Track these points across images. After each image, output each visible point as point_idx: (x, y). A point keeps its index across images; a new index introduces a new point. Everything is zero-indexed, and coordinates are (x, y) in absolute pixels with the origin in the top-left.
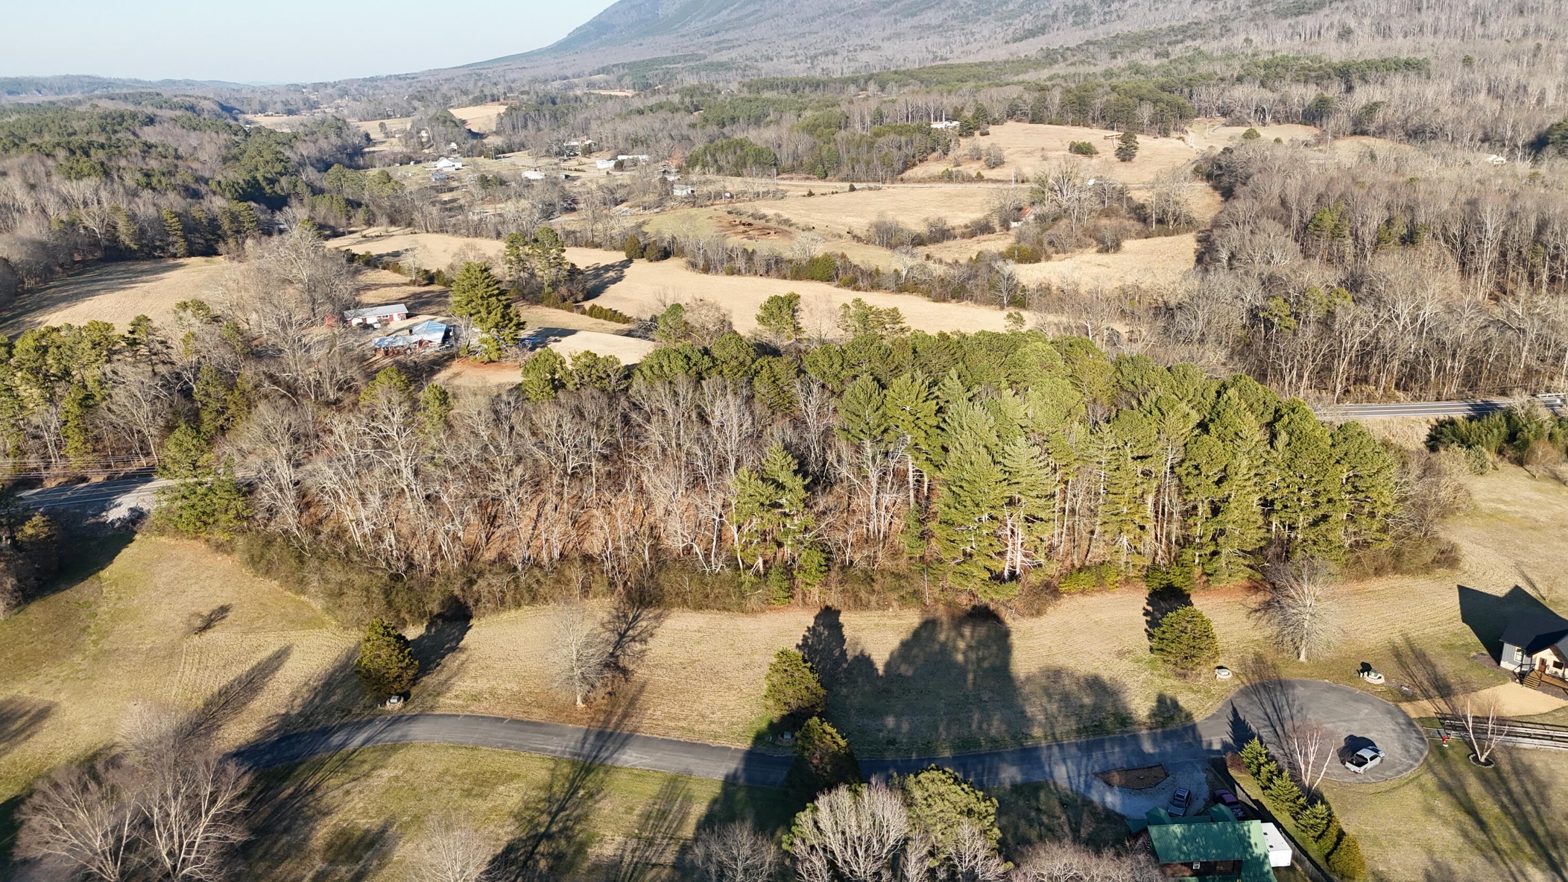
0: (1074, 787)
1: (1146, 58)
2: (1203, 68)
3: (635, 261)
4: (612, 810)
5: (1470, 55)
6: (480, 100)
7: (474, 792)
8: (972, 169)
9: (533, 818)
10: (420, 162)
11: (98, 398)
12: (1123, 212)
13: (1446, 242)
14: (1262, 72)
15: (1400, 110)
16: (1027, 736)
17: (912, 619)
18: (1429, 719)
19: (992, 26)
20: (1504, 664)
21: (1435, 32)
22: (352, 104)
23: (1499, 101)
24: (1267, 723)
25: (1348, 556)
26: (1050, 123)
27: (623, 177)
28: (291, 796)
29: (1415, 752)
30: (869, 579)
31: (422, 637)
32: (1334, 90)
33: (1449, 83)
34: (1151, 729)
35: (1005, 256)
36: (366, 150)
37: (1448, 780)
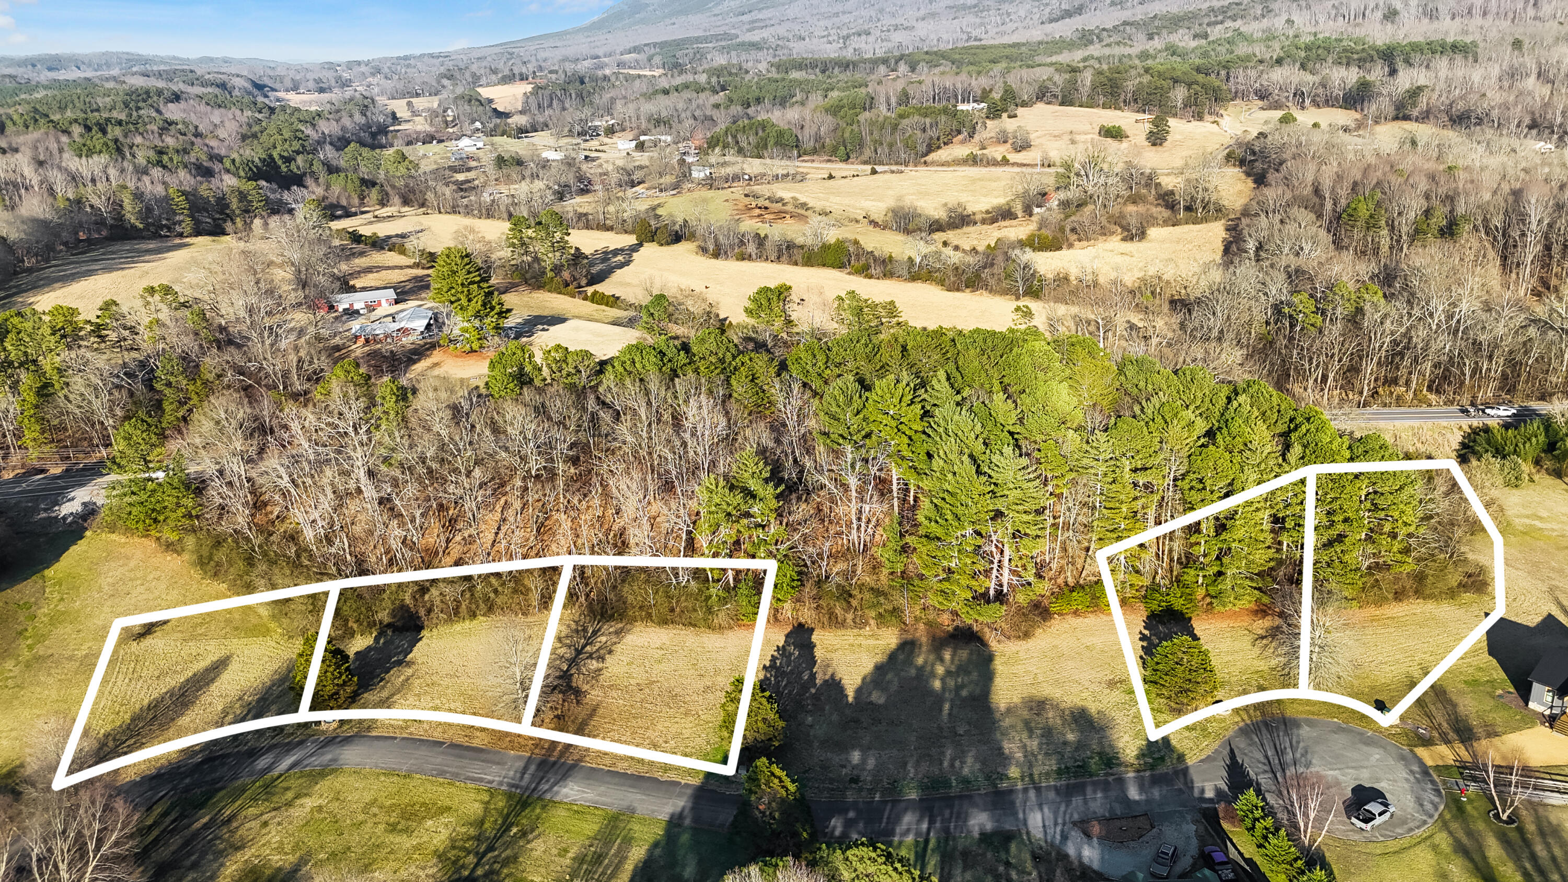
0: (1049, 838)
1: (1183, 39)
2: (1242, 49)
3: (646, 244)
4: (544, 852)
5: (1520, 38)
6: (508, 79)
7: (399, 827)
8: (996, 152)
9: (458, 859)
10: (442, 141)
11: (57, 386)
12: (1151, 199)
13: (1487, 234)
14: (1303, 54)
15: (1445, 95)
16: (1004, 777)
17: (890, 638)
18: (1447, 767)
19: (1028, 6)
20: (1532, 705)
21: (1485, 14)
22: (383, 82)
23: (1549, 85)
24: (1267, 768)
25: (1364, 579)
26: (1080, 106)
27: (642, 158)
28: (206, 827)
29: (1428, 806)
30: (845, 595)
31: (369, 649)
32: (1377, 73)
33: (1497, 67)
34: (1138, 771)
35: (1022, 244)
36: (391, 128)
37: (1465, 840)
